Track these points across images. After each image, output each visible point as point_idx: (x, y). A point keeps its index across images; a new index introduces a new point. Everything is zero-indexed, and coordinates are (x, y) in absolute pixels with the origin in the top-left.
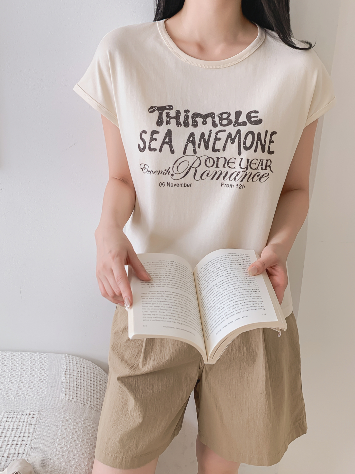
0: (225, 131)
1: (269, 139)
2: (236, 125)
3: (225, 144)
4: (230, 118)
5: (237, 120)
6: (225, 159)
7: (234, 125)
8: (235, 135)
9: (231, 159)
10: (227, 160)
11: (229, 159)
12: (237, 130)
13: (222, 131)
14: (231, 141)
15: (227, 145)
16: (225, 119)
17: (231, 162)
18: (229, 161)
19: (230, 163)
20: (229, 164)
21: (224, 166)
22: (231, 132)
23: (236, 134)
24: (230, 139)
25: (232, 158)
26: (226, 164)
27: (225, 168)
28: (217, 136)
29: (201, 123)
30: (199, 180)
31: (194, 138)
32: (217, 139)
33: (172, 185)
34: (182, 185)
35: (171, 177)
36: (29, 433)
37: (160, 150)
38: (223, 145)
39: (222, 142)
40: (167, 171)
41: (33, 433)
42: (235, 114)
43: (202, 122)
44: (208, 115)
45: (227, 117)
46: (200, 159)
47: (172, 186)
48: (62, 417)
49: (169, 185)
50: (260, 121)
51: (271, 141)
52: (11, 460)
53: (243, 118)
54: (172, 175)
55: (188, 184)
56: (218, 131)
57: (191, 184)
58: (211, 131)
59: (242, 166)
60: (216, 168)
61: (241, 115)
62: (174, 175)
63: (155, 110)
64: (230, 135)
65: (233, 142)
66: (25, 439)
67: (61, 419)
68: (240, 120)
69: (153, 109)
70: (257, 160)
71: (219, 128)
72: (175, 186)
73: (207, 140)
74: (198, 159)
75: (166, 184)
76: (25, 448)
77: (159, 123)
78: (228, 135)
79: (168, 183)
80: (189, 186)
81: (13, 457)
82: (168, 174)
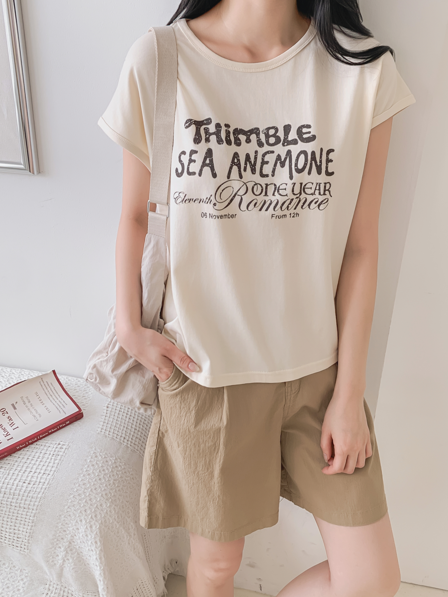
0: (273, 152)
1: (326, 159)
2: (286, 144)
3: (274, 168)
4: (277, 134)
5: (286, 137)
6: (275, 185)
7: (283, 145)
8: (285, 157)
9: (281, 185)
10: (277, 187)
11: (280, 185)
12: (287, 150)
13: (270, 152)
14: (281, 165)
15: (276, 169)
16: (272, 136)
17: (282, 188)
18: (279, 187)
19: (280, 189)
20: (280, 191)
21: (274, 195)
22: (280, 154)
23: (286, 155)
24: (280, 163)
25: (283, 184)
26: (276, 191)
27: (275, 196)
28: (264, 159)
29: (245, 141)
30: (245, 211)
31: (238, 160)
32: (264, 163)
33: (215, 216)
34: (226, 216)
35: (213, 207)
36: (54, 463)
37: (200, 175)
38: (271, 170)
39: (271, 165)
40: (209, 200)
41: (58, 464)
42: (284, 130)
43: (245, 139)
44: (252, 131)
45: (274, 133)
46: (246, 185)
47: (215, 218)
48: (93, 452)
49: (212, 217)
50: (314, 138)
51: (329, 161)
52: (32, 488)
53: (293, 135)
54: (215, 204)
55: (232, 215)
56: (265, 153)
57: (236, 215)
58: (256, 152)
59: (295, 192)
60: (264, 197)
61: (290, 130)
62: (217, 205)
63: (192, 124)
64: (279, 157)
65: (283, 165)
66: (49, 468)
67: (91, 454)
68: (290, 138)
69: (189, 122)
70: (313, 184)
71: (266, 148)
72: (218, 218)
73: (253, 164)
74: (244, 185)
75: (208, 215)
76: (47, 477)
77: (197, 140)
78: (277, 158)
79: (210, 214)
80: (233, 218)
81: (34, 485)
82: (210, 203)
